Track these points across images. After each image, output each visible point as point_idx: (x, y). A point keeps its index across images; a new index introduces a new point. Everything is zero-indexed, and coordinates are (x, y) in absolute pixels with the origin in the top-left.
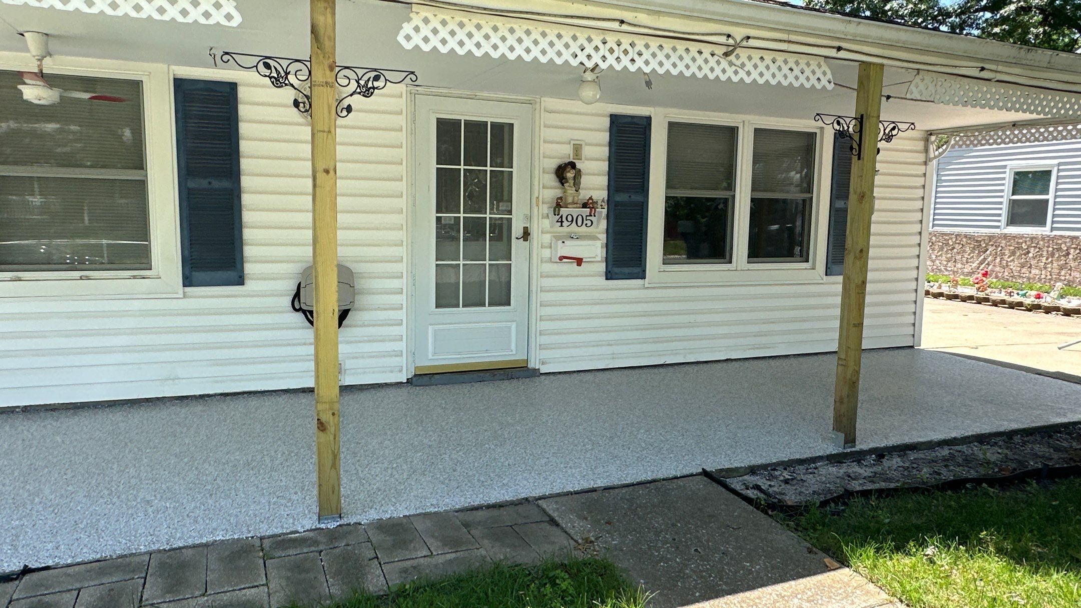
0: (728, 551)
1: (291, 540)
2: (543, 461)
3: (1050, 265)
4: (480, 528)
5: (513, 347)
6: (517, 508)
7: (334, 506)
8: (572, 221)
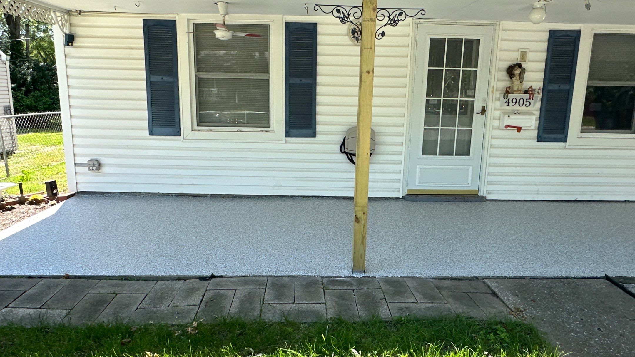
0: (624, 334)
1: (337, 281)
2: (488, 255)
4: (446, 291)
5: (470, 182)
6: (470, 282)
7: (361, 265)
8: (516, 102)
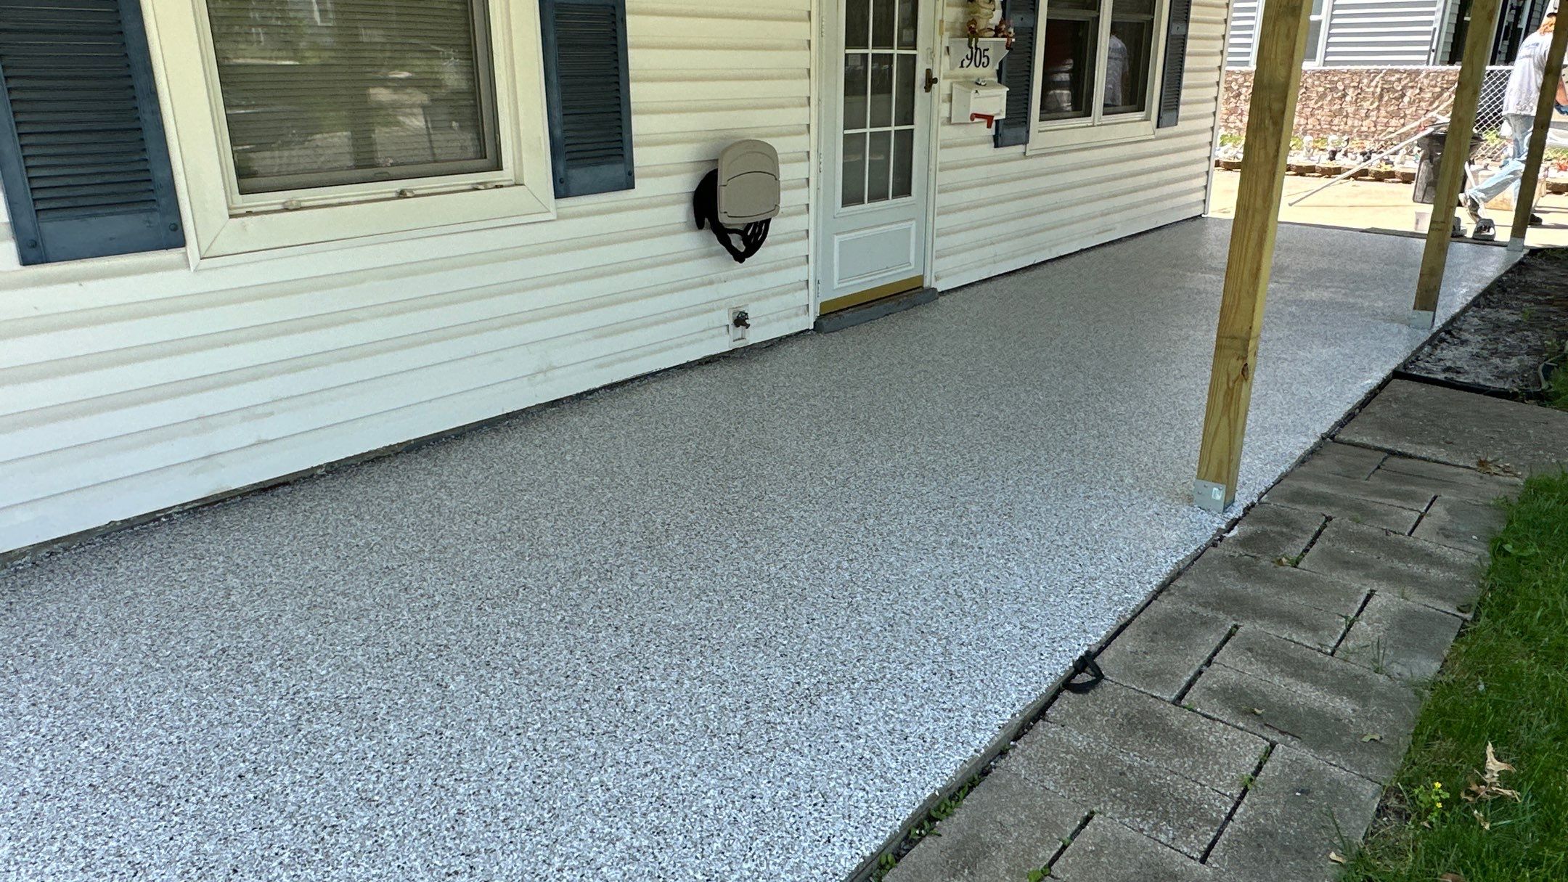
3: (1375, 113)
5: (911, 259)
